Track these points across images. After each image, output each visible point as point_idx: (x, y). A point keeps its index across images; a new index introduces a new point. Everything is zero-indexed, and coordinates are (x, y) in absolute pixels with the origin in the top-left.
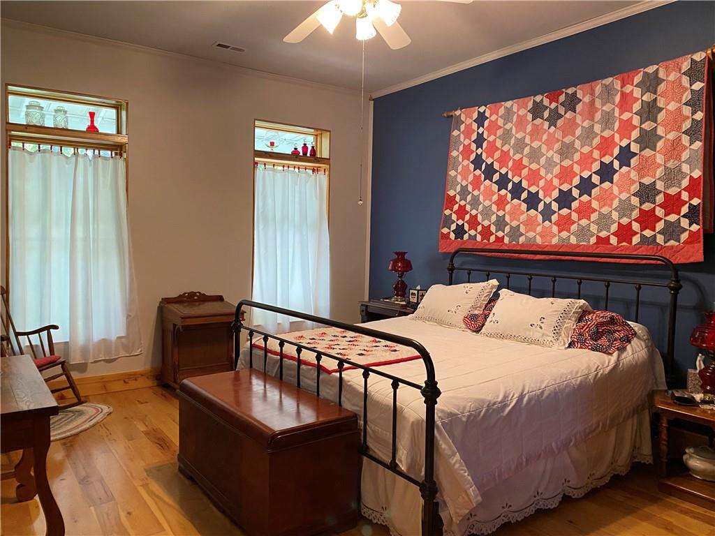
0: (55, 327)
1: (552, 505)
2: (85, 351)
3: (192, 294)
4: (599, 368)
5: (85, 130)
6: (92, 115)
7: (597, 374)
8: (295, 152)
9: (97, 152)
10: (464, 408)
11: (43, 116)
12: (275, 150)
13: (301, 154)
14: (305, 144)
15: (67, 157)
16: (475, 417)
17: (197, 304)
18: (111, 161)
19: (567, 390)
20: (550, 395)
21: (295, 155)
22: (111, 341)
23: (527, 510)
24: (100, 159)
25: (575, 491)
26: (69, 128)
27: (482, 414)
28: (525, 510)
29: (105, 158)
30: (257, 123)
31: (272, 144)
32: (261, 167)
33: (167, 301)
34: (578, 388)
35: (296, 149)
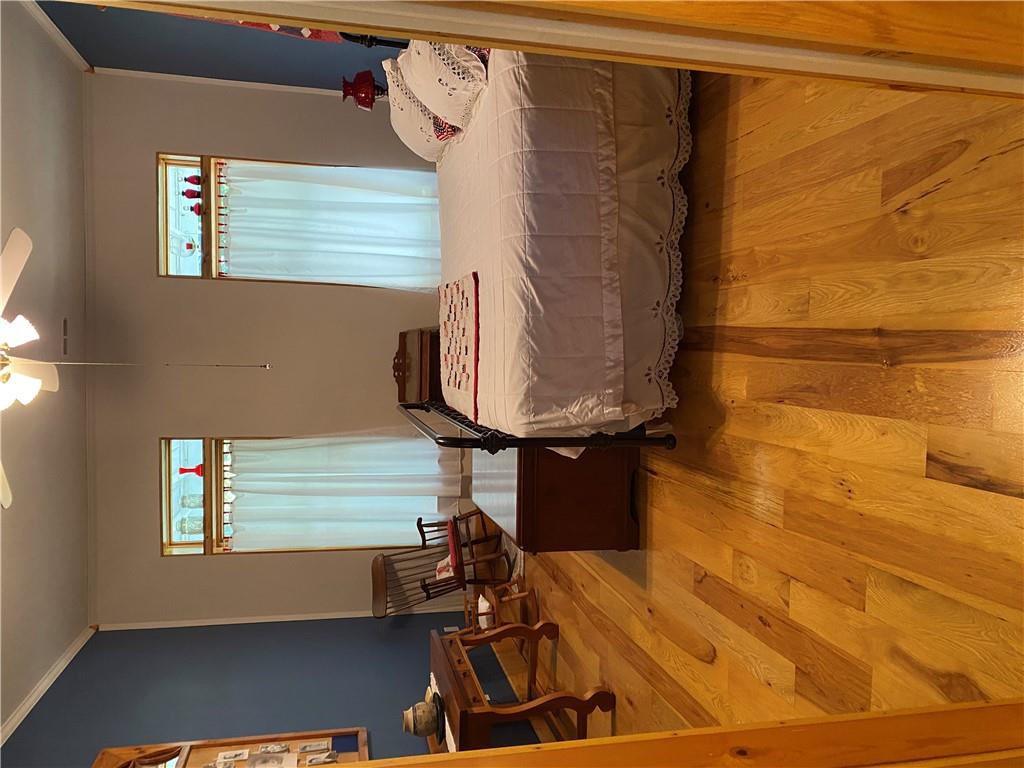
0: (420, 520)
1: (683, 213)
2: (448, 482)
3: (396, 367)
4: (516, 70)
5: (202, 478)
6: (183, 471)
7: (524, 86)
8: (198, 209)
9: (225, 468)
10: (524, 370)
11: (192, 519)
12: (198, 242)
13: (199, 201)
14: (183, 194)
15: (236, 498)
16: (536, 359)
17: (407, 361)
18: (236, 453)
19: (535, 171)
20: (534, 212)
21: (202, 211)
22: (443, 454)
23: (674, 266)
24: (236, 466)
25: (681, 158)
26: (202, 493)
27: (535, 347)
28: (673, 271)
29: (233, 461)
30: (162, 272)
31: (190, 246)
32: (224, 268)
33: (402, 397)
34: (536, 146)
35: (192, 209)
